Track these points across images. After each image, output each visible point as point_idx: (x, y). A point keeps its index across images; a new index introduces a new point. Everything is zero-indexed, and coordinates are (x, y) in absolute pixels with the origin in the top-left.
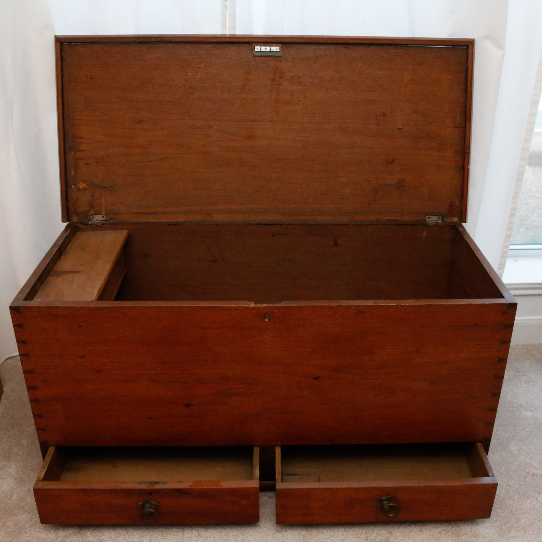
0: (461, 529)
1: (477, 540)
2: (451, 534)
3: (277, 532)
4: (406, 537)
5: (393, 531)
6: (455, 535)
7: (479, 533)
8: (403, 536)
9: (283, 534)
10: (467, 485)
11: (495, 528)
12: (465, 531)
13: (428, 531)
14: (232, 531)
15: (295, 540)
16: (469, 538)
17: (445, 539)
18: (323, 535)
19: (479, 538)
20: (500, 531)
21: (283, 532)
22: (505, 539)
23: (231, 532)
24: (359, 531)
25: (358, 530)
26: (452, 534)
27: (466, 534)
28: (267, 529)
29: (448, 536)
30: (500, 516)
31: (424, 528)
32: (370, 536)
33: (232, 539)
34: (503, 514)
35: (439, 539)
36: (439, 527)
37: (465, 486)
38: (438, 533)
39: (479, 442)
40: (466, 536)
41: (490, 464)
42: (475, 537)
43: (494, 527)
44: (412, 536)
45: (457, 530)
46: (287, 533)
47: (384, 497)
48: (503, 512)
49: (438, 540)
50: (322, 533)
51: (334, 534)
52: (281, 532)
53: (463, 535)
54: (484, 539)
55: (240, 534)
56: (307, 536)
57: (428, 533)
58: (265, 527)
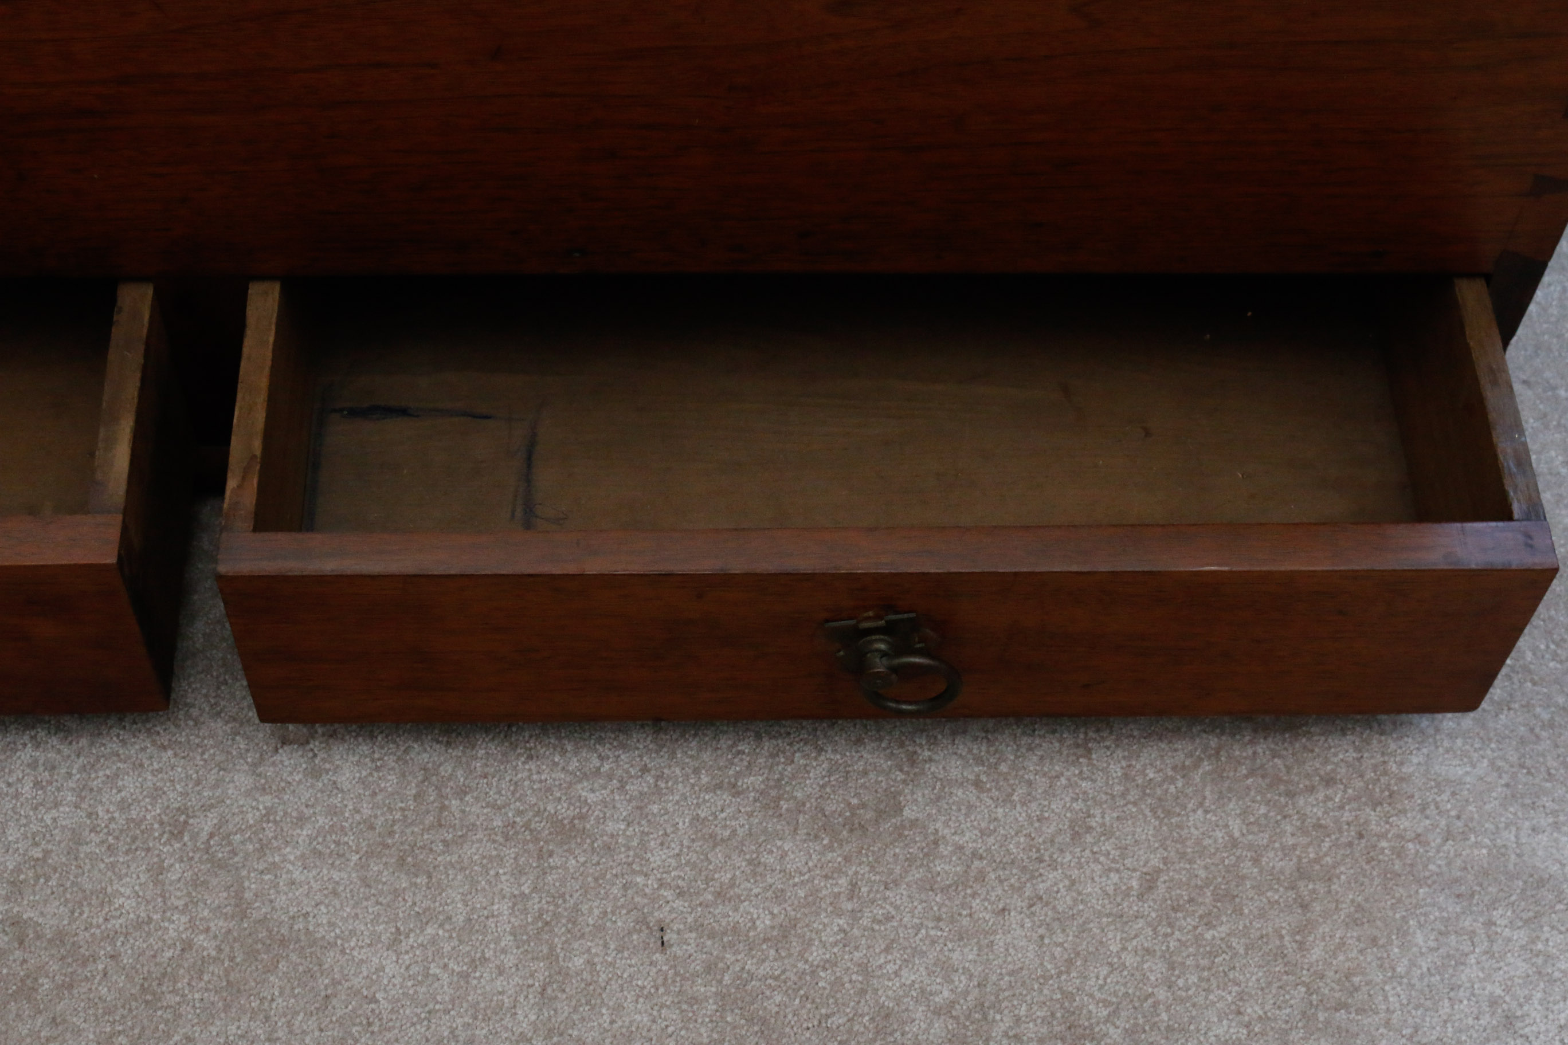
0: (1305, 747)
1: (1387, 817)
2: (1247, 777)
3: (283, 743)
4: (995, 793)
5: (927, 753)
6: (1270, 786)
7: (1402, 779)
8: (978, 784)
9: (315, 755)
10: (1369, 574)
11: (1493, 751)
12: (1326, 761)
13: (1120, 753)
14: (33, 738)
15: (374, 794)
16: (1341, 807)
17: (1206, 812)
18: (532, 765)
19: (1403, 812)
20: (1522, 766)
21: (314, 744)
22: (1545, 821)
23: (25, 745)
24: (734, 745)
25: (730, 742)
26: (1250, 781)
27: (1329, 781)
28: (228, 728)
29: (1230, 789)
30: (1530, 672)
31: (1103, 739)
32: (793, 777)
33: (27, 788)
34: (1552, 664)
35: (1177, 810)
36: (1184, 729)
37: (1355, 576)
38: (1174, 768)
39: (1471, 275)
40: (1330, 792)
41: (1522, 432)
42: (1376, 804)
43: (1490, 740)
44: (1030, 783)
45: (1280, 757)
46: (338, 750)
47: (869, 618)
48: (1553, 647)
49: (1168, 813)
50: (530, 757)
51: (596, 762)
52: (308, 743)
53: (1311, 789)
54: (1427, 817)
55: (73, 757)
56: (446, 769)
57: (1116, 770)
58: (218, 714)
